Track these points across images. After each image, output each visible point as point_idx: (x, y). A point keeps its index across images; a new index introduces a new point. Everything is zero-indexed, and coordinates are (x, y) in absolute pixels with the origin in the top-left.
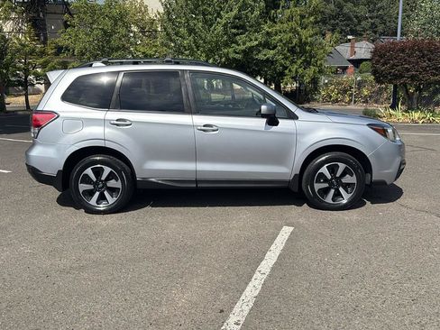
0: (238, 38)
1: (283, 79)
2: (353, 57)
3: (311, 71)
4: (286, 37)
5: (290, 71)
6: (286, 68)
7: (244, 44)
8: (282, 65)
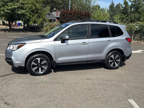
0: (8, 4)
1: (29, 22)
2: (57, 17)
3: (40, 20)
4: (30, 6)
5: (32, 19)
6: (31, 18)
7: (11, 6)
8: (29, 17)
